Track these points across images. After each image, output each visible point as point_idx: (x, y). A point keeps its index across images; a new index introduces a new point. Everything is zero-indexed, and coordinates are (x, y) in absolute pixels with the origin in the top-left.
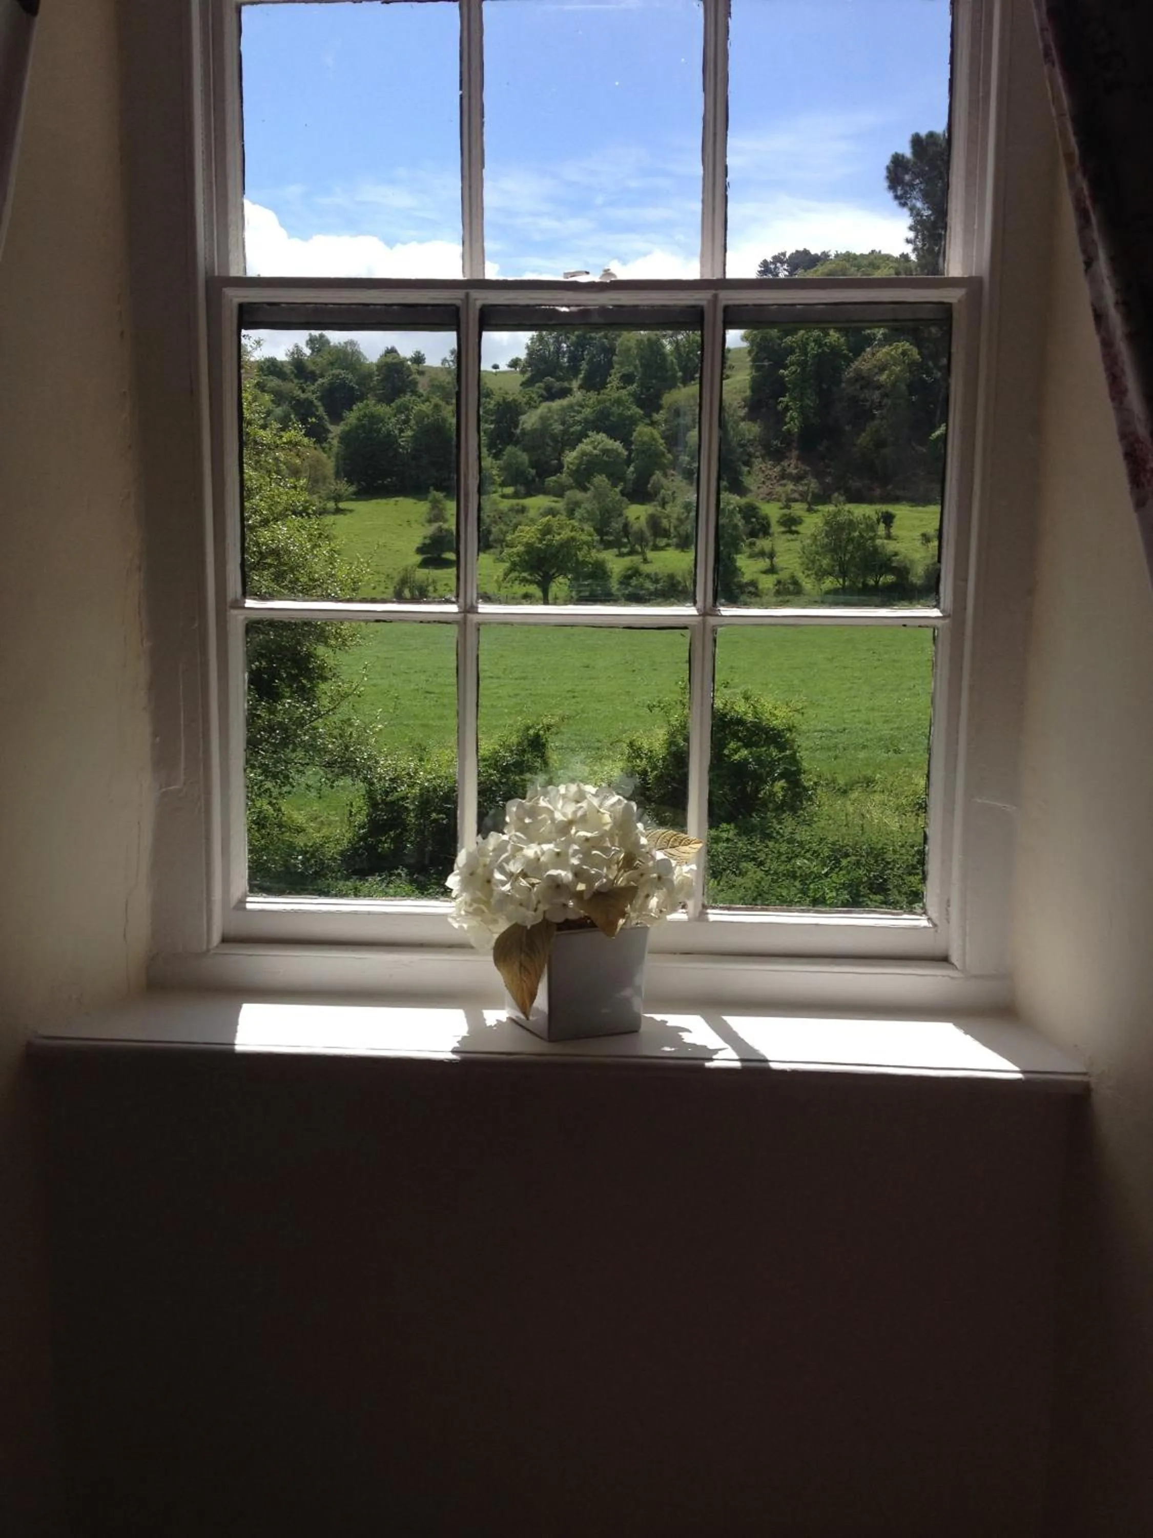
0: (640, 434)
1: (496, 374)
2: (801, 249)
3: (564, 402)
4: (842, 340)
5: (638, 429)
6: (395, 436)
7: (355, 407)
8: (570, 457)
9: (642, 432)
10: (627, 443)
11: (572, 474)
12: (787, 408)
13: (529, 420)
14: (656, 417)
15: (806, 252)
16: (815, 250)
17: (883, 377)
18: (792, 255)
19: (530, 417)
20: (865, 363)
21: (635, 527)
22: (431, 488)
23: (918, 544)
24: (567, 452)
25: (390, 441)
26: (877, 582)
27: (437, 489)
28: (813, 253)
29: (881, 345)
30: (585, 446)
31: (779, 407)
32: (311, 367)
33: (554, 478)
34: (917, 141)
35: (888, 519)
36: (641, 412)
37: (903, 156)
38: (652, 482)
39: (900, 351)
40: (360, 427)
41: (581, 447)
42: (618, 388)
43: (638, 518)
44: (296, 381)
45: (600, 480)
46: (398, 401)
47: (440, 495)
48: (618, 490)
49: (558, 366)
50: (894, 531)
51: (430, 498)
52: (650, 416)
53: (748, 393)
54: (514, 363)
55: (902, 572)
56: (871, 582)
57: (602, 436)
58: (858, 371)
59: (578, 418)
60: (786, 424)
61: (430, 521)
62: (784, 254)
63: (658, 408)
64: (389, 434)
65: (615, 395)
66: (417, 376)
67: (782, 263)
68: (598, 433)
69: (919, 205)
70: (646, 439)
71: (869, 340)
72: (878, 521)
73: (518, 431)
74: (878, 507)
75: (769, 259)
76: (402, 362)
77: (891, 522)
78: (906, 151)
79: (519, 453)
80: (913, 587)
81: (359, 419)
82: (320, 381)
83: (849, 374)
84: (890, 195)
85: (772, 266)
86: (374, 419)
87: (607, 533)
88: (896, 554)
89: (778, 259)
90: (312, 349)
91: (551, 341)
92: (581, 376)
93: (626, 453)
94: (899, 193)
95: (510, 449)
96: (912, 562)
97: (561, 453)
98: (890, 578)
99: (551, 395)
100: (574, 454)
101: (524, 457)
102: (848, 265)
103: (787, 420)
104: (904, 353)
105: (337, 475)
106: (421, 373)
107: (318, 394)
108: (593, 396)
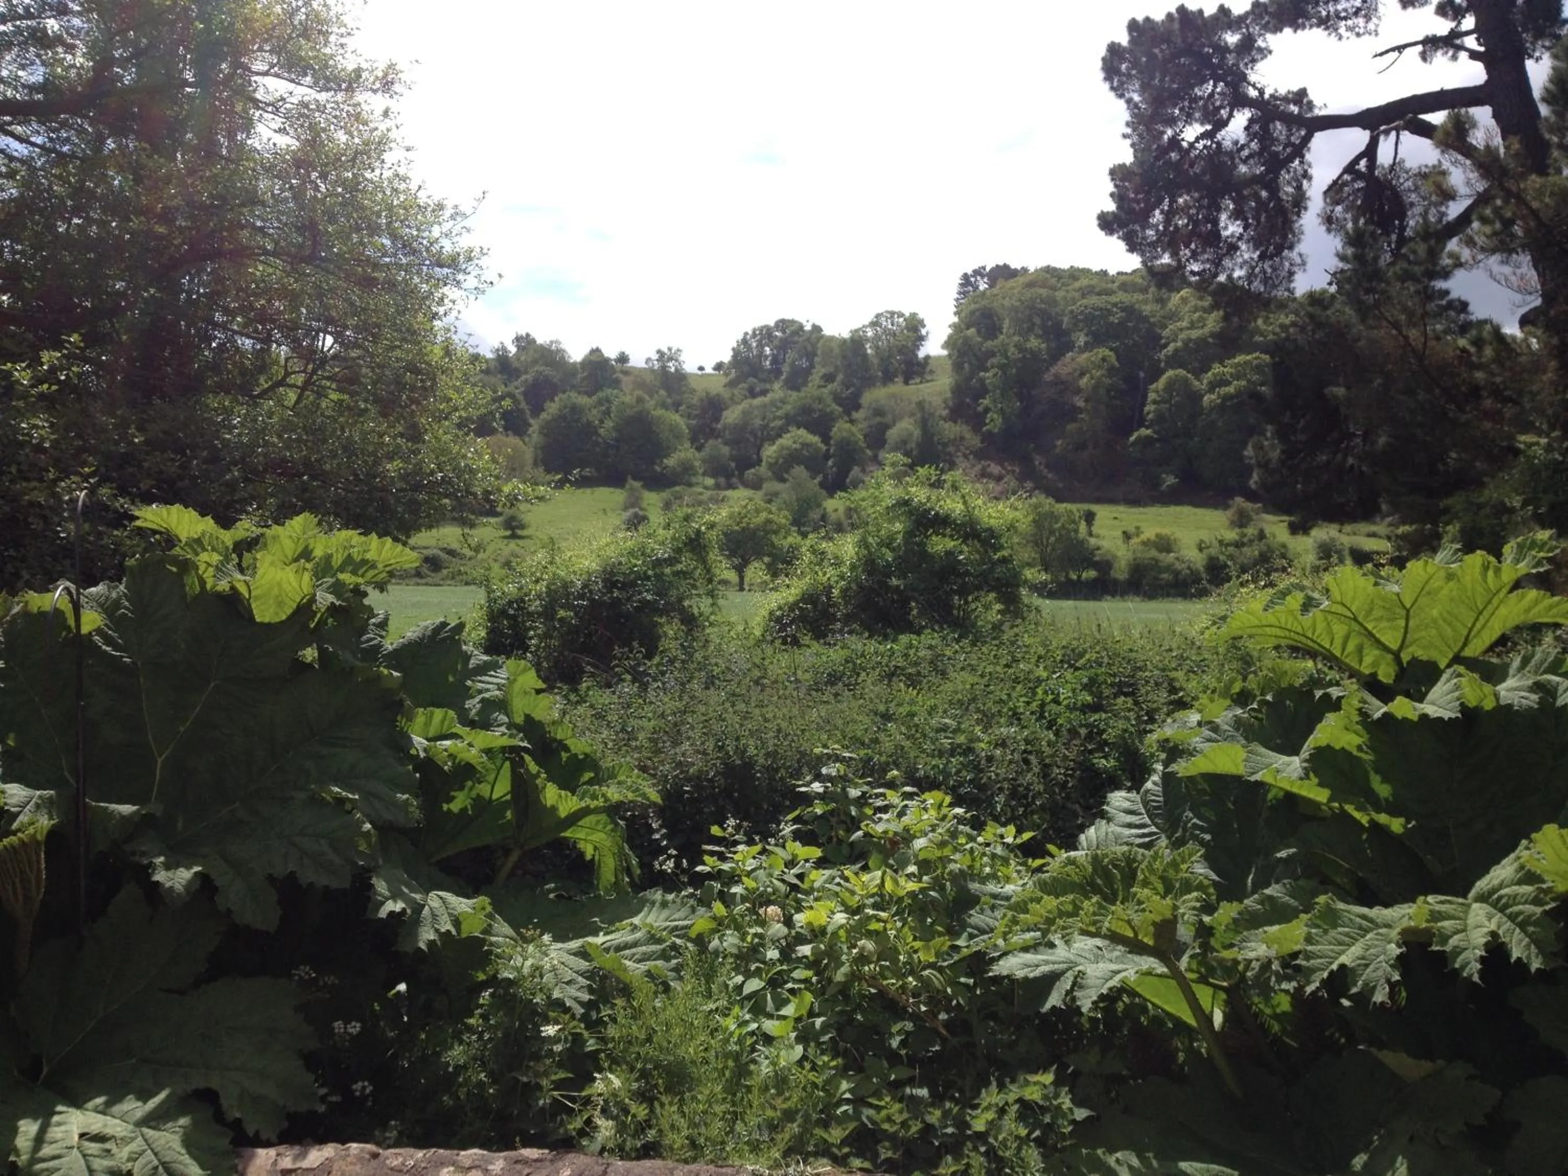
0: (840, 430)
1: (702, 375)
2: (1001, 264)
3: (766, 399)
4: (1044, 346)
5: (837, 425)
6: (595, 427)
7: (556, 399)
8: (770, 451)
9: (841, 429)
10: (826, 439)
11: (771, 466)
12: (987, 410)
13: (731, 416)
14: (855, 415)
15: (1006, 267)
16: (1015, 265)
17: (1084, 382)
18: (992, 270)
19: (733, 412)
20: (1066, 366)
21: (833, 517)
22: (629, 477)
23: (1120, 542)
24: (766, 446)
25: (589, 430)
26: (1079, 577)
27: (635, 479)
28: (1013, 267)
29: (1082, 350)
30: (786, 441)
31: (980, 409)
32: (516, 364)
33: (753, 470)
34: (1133, 26)
35: (1090, 517)
36: (840, 409)
37: (1119, 44)
38: (850, 476)
39: (1100, 356)
40: (561, 417)
41: (780, 442)
42: (819, 387)
43: (836, 510)
44: (499, 376)
45: (799, 471)
46: (600, 394)
47: (637, 484)
48: (816, 481)
49: (761, 368)
50: (1095, 529)
51: (628, 486)
52: (849, 414)
53: (949, 395)
54: (719, 367)
55: (1105, 566)
56: (1075, 577)
57: (802, 432)
58: (1056, 375)
59: (779, 413)
60: (986, 425)
61: (625, 509)
62: (984, 268)
63: (858, 407)
64: (589, 423)
65: (817, 393)
66: (621, 376)
67: (982, 276)
68: (799, 428)
69: (1136, 98)
70: (845, 434)
71: (1070, 346)
72: (1080, 518)
73: (719, 426)
74: (1080, 506)
75: (970, 272)
76: (607, 360)
77: (1093, 519)
78: (1123, 39)
79: (721, 446)
80: (1115, 582)
81: (560, 410)
82: (523, 377)
83: (1048, 377)
84: (1107, 86)
85: (973, 279)
86: (575, 409)
87: (804, 525)
88: (1098, 548)
89: (978, 272)
90: (518, 347)
91: (754, 345)
92: (783, 377)
93: (824, 448)
94: (1115, 84)
95: (711, 442)
96: (1115, 557)
97: (759, 448)
98: (1091, 574)
99: (753, 394)
100: (774, 448)
101: (726, 450)
102: (1048, 276)
103: (987, 421)
104: (1104, 359)
105: (535, 464)
106: (626, 373)
107: (522, 389)
108: (794, 394)
